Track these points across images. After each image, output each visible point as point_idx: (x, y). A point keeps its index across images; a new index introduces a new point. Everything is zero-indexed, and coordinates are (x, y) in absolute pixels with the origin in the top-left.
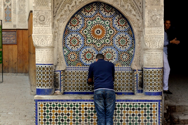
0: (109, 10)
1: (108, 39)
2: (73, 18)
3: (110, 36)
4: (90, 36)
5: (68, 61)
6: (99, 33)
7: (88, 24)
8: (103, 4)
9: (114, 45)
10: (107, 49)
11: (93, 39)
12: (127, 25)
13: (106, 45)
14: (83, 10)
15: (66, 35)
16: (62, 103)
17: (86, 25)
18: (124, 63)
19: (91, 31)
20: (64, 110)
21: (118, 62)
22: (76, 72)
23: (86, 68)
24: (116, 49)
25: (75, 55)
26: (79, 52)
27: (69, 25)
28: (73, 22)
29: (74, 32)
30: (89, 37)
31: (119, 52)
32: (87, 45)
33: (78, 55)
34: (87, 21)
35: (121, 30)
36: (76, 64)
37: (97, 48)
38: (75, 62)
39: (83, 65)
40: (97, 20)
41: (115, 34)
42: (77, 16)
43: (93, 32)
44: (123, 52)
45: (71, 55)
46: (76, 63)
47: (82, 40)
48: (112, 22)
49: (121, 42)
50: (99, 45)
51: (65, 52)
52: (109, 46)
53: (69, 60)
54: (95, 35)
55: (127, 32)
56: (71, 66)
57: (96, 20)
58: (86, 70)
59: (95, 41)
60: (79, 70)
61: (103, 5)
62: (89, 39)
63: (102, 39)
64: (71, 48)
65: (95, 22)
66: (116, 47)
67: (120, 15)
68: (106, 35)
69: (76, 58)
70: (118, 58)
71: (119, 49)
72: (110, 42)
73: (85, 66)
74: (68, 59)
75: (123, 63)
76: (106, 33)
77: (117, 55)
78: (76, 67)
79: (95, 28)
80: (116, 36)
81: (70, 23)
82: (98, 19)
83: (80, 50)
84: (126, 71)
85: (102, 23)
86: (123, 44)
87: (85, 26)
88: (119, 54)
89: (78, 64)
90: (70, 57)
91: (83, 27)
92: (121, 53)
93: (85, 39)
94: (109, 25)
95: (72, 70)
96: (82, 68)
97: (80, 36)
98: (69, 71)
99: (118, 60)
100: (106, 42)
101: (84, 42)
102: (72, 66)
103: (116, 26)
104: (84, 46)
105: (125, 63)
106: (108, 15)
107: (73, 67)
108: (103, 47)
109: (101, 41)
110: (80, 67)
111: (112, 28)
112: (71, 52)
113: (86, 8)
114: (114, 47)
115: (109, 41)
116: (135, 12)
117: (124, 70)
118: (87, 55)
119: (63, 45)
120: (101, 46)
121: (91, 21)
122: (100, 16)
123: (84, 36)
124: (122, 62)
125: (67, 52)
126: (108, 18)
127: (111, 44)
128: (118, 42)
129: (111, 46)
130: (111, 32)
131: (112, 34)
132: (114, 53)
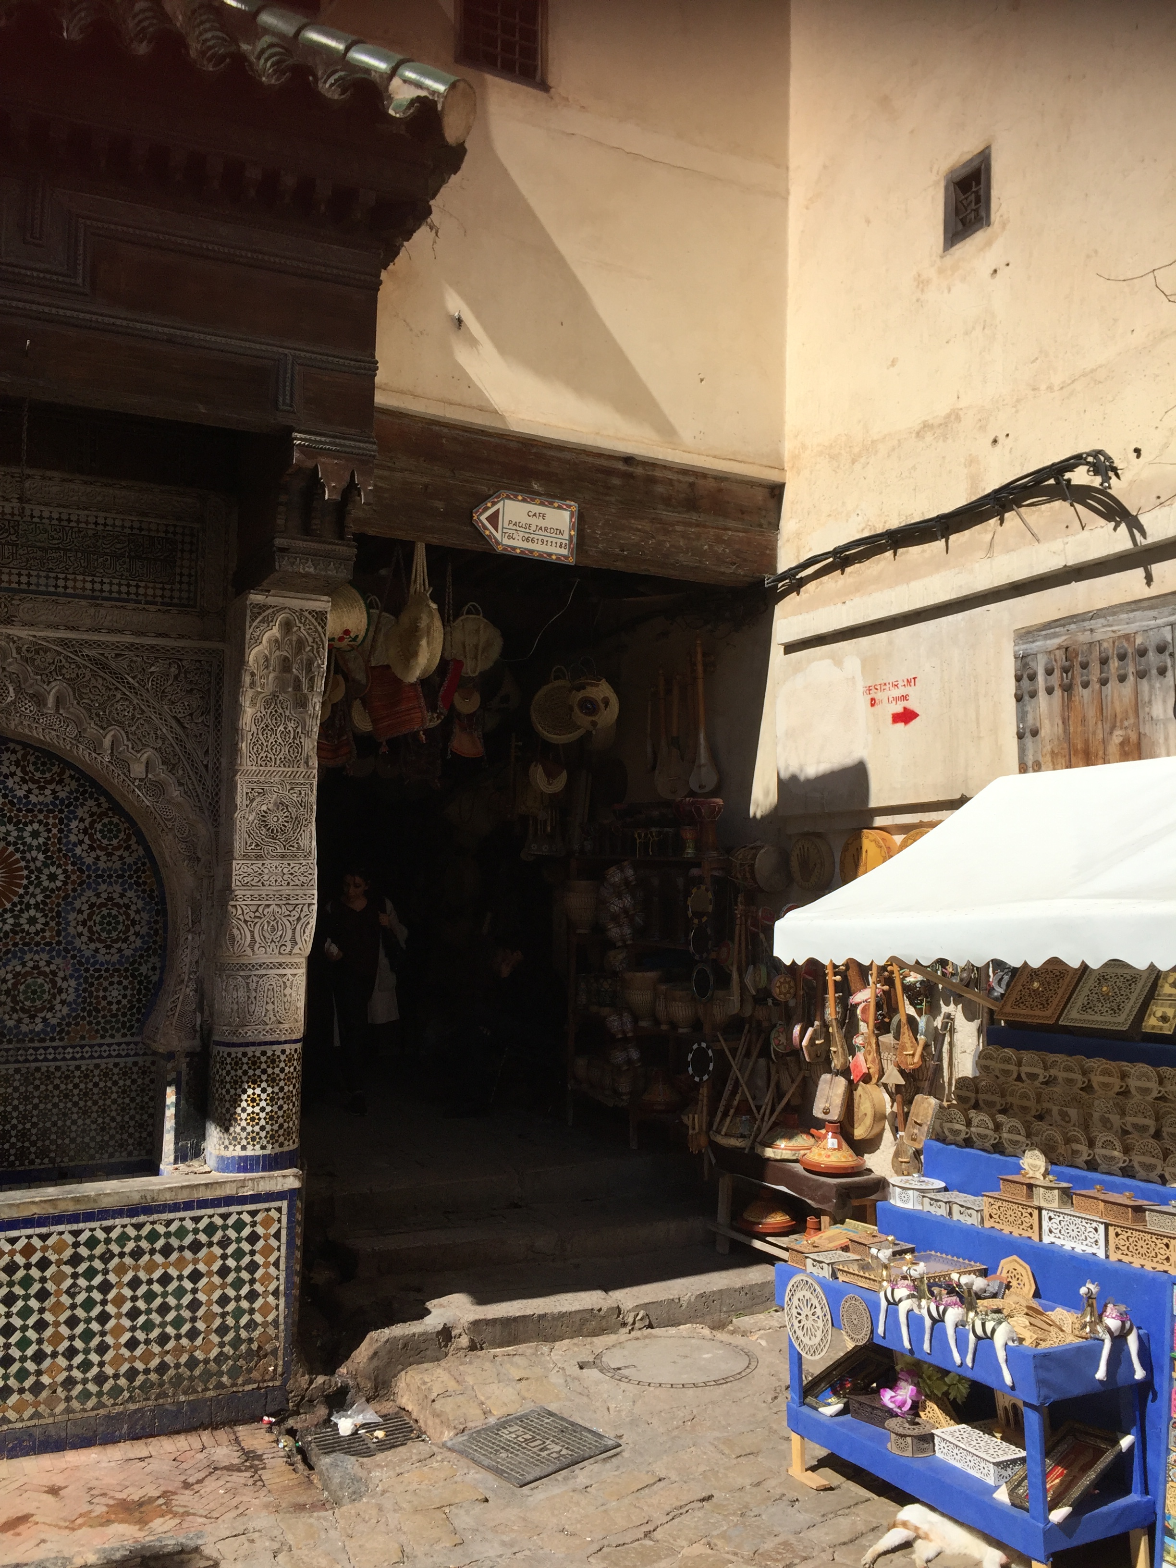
0: (48, 775)
1: (32, 912)
3: (47, 897)
8: (19, 747)
9: (65, 937)
10: (28, 957)
12: (134, 847)
13: (22, 939)
18: (110, 1022)
21: (83, 1018)
24: (74, 957)
31: (87, 970)
35: (104, 871)
41: (70, 887)
44: (107, 970)
48: (61, 831)
49: (101, 923)
52: (37, 944)
55: (131, 877)
61: (14, 752)
63: (4, 911)
66: (74, 949)
67: (102, 799)
68: (27, 893)
70: (84, 1002)
71: (88, 959)
72: (47, 924)
75: (107, 1022)
76: (25, 882)
77: (79, 984)
80: (75, 898)
84: (117, 1060)
86: (109, 932)
88: (86, 978)
92: (100, 976)
94: (45, 844)
99: (83, 1010)
100: (26, 927)
103: (78, 850)
105: (117, 1022)
106: (41, 798)
108: (7, 952)
111: (59, 858)
114: (67, 951)
115: (43, 920)
116: (181, 788)
117: (110, 1056)
124: (104, 1017)
126: (41, 811)
127: (47, 934)
128: (84, 923)
129: (47, 944)
130: (52, 877)
131: (59, 889)
132: (64, 979)
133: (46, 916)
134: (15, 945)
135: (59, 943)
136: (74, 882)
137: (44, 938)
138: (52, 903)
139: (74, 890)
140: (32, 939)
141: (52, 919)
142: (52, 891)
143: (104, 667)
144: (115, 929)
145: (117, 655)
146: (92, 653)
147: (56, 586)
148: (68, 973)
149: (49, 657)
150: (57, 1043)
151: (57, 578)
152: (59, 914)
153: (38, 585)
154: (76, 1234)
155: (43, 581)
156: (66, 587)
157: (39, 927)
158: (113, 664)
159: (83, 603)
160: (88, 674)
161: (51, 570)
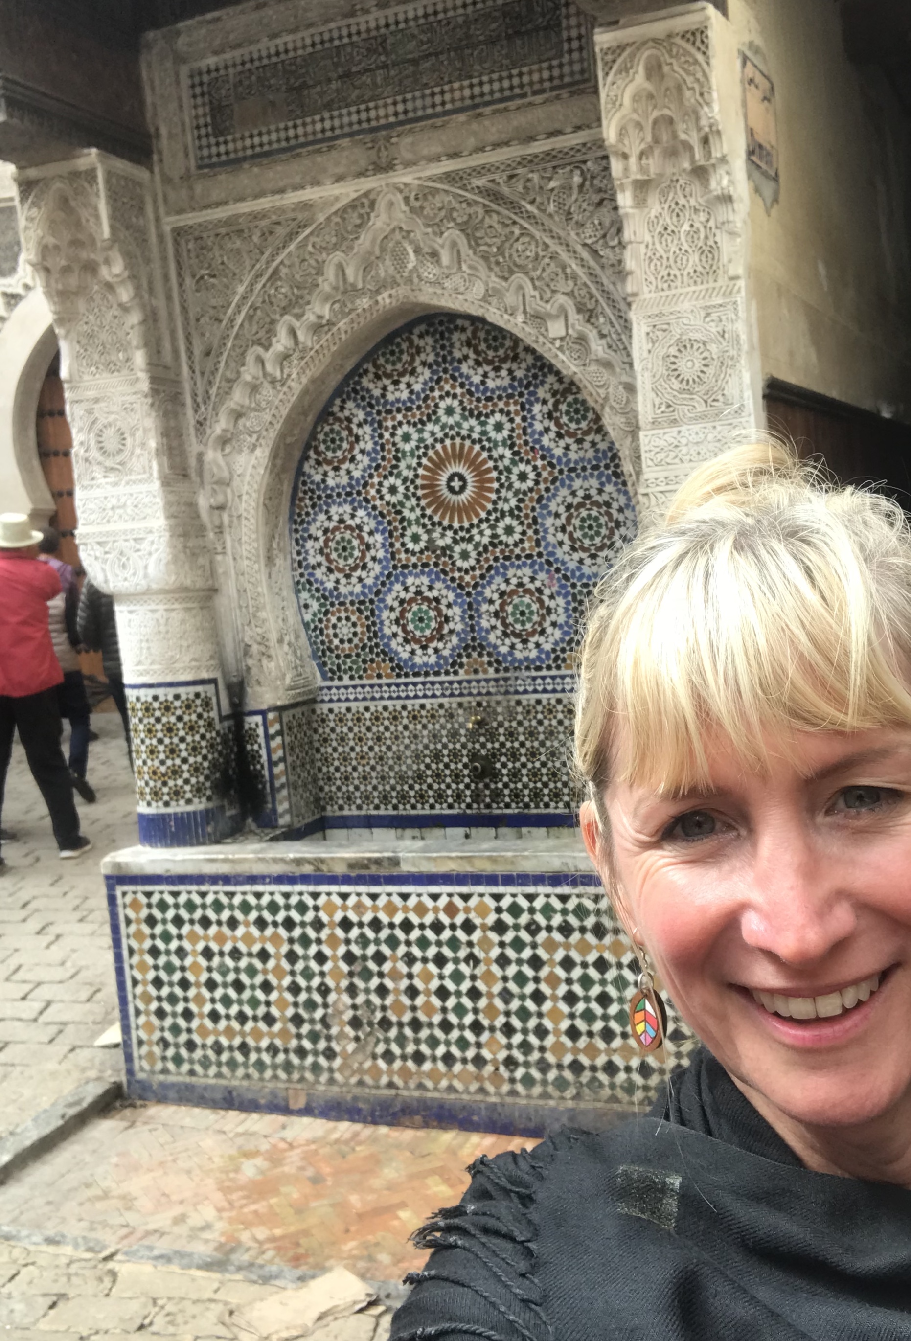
0: (501, 353)
1: (508, 520)
2: (326, 421)
3: (521, 501)
4: (418, 512)
5: (324, 651)
6: (463, 488)
7: (401, 445)
8: (467, 324)
9: (546, 548)
10: (511, 573)
11: (433, 524)
13: (502, 552)
14: (366, 372)
15: (300, 515)
16: (227, 894)
17: (389, 451)
19: (419, 482)
20: (240, 931)
22: (367, 709)
23: (415, 684)
24: (558, 570)
25: (354, 618)
26: (372, 602)
27: (312, 462)
28: (325, 442)
29: (339, 495)
30: (413, 516)
31: (574, 586)
32: (408, 559)
33: (367, 618)
34: (394, 427)
35: (576, 462)
36: (365, 670)
37: (457, 575)
38: (358, 655)
39: (399, 669)
40: (444, 419)
41: (542, 486)
42: (342, 409)
43: (431, 486)
45: (334, 620)
46: (364, 661)
47: (379, 537)
48: (524, 419)
49: (582, 528)
50: (465, 555)
51: (306, 606)
52: (518, 557)
53: (331, 651)
54: (441, 505)
55: (607, 467)
56: (340, 678)
57: (437, 421)
58: (416, 697)
59: (443, 536)
60: (382, 698)
61: (463, 330)
62: (415, 529)
63: (481, 521)
64: (330, 585)
65: (437, 429)
66: (557, 560)
68: (499, 498)
69: (363, 633)
70: (577, 624)
71: (573, 572)
72: (524, 533)
73: (407, 675)
74: (323, 643)
76: (496, 485)
77: (568, 603)
78: (365, 681)
79: (439, 464)
80: (549, 499)
81: (312, 453)
82: (450, 411)
83: (378, 593)
85: (471, 429)
86: (592, 538)
87: (389, 461)
88: (574, 596)
89: (373, 670)
90: (331, 631)
91: (378, 467)
92: (589, 593)
93: (396, 529)
94: (510, 437)
95: (347, 700)
96: (398, 685)
97: (369, 515)
98: (335, 706)
99: (577, 633)
100: (504, 538)
101: (392, 545)
102: (346, 677)
103: (545, 441)
104: (395, 567)
106: (498, 382)
107: (353, 683)
108: (490, 568)
109: (475, 531)
110: (384, 681)
111: (526, 453)
112: (332, 604)
113: (384, 354)
114: (549, 563)
115: (519, 529)
116: (604, 342)
118: (414, 614)
119: (294, 570)
120: (478, 561)
121: (415, 425)
122: (459, 391)
123: (389, 513)
125: (315, 606)
126: (500, 398)
127: (527, 545)
128: (563, 529)
129: (529, 556)
130: (523, 477)
131: (531, 490)
132: (552, 597)
133: (522, 523)
134: (496, 559)
135: (540, 555)
136: (546, 480)
137: (523, 550)
138: (526, 507)
139: (547, 490)
140: (512, 551)
141: (529, 526)
142: (525, 493)
143: (495, 196)
144: (598, 534)
145: (511, 177)
146: (481, 182)
147: (434, 106)
148: (555, 589)
149: (438, 201)
150: (554, 672)
151: (433, 95)
152: (535, 519)
153: (415, 110)
154: (498, 897)
155: (419, 103)
156: (443, 103)
157: (517, 537)
158: (505, 190)
159: (462, 117)
160: (481, 211)
161: (426, 86)
